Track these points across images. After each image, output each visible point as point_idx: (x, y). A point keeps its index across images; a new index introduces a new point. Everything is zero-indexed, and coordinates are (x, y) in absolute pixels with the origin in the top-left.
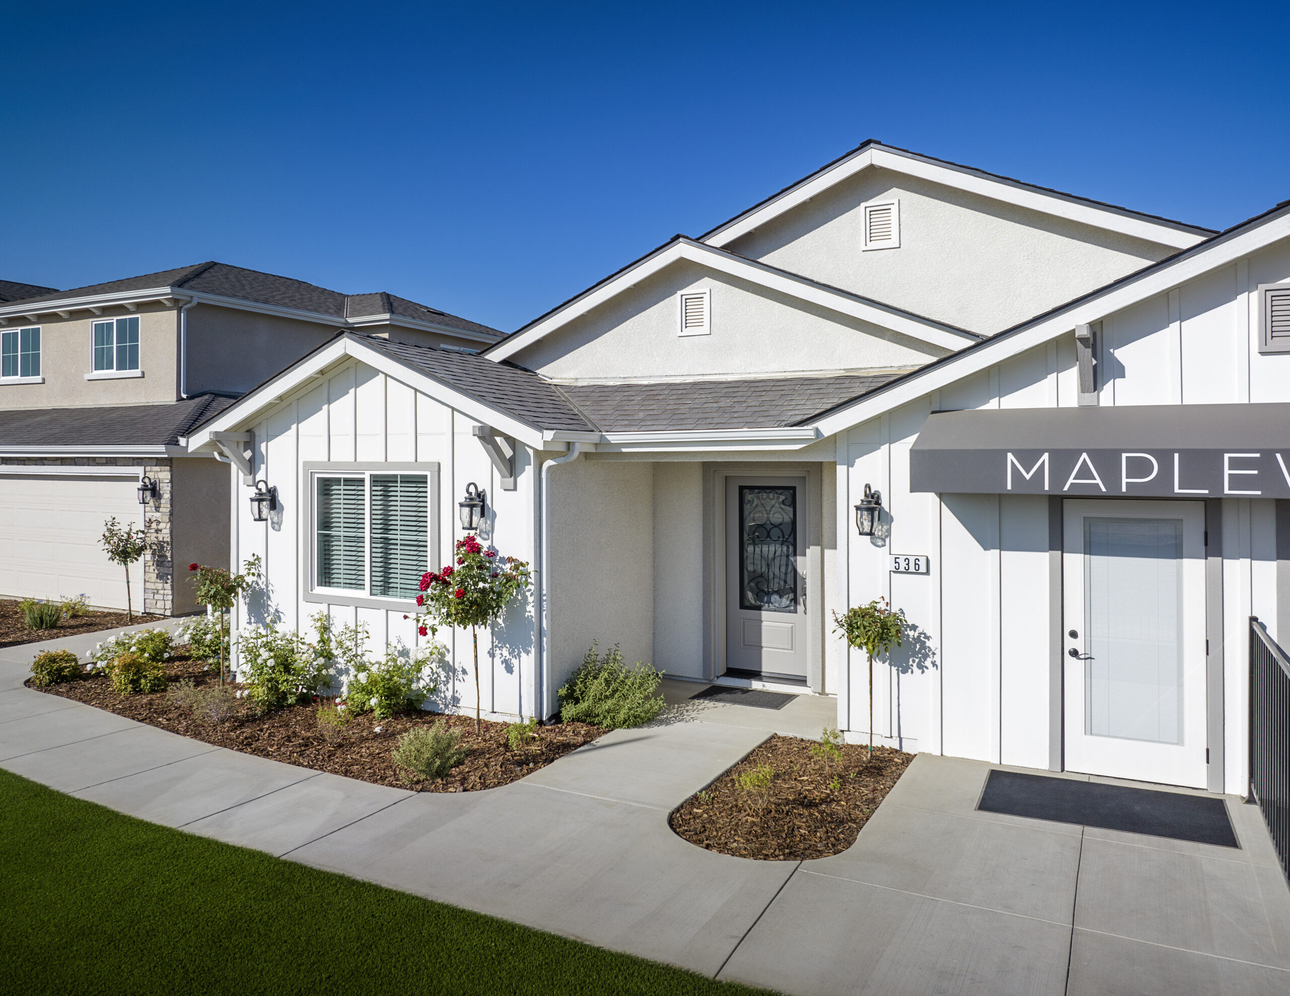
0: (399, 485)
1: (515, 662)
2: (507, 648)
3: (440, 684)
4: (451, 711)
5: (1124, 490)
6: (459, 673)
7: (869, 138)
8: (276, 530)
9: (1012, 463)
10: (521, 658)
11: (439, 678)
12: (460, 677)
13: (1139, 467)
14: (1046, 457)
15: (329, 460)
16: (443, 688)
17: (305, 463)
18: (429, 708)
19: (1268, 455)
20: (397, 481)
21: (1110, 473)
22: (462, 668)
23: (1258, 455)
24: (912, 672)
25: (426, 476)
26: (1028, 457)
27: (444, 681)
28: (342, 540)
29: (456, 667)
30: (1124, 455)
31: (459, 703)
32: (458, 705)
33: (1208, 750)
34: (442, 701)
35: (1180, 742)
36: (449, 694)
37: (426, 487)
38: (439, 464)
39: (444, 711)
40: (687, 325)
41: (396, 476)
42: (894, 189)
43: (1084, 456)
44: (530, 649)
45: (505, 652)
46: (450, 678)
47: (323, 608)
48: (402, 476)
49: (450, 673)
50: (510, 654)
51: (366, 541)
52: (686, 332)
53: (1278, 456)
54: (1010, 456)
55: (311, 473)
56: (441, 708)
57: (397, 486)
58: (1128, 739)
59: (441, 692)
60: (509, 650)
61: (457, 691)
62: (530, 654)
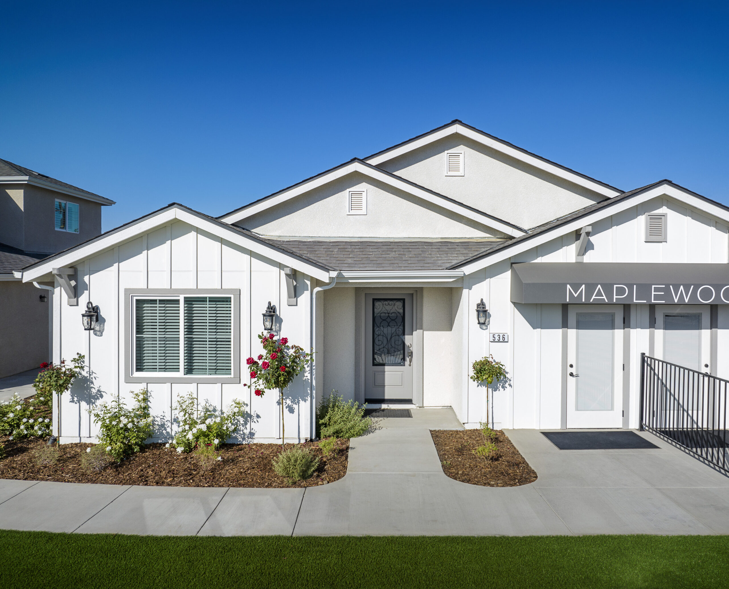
0: (208, 303)
1: (295, 406)
2: (289, 399)
3: (240, 426)
4: (247, 441)
5: (615, 301)
6: (254, 418)
7: (456, 119)
8: (98, 336)
9: (569, 289)
10: (300, 404)
11: (238, 423)
12: (255, 420)
13: (620, 291)
14: (583, 286)
15: (148, 288)
16: (242, 428)
17: (126, 290)
18: (231, 441)
19: (668, 286)
20: (207, 301)
21: (609, 295)
22: (257, 414)
23: (664, 286)
24: (499, 390)
25: (230, 298)
26: (576, 287)
27: (243, 424)
28: (158, 340)
29: (252, 414)
30: (615, 286)
31: (254, 436)
32: (253, 437)
33: (623, 411)
34: (241, 436)
35: (612, 409)
36: (247, 432)
37: (231, 304)
38: (240, 290)
39: (242, 442)
40: (352, 208)
41: (206, 298)
42: (462, 146)
43: (599, 286)
44: (307, 398)
45: (289, 402)
46: (248, 422)
47: (143, 386)
48: (209, 298)
49: (249, 419)
50: (292, 402)
51: (180, 340)
52: (352, 212)
53: (671, 286)
54: (568, 286)
55: (132, 296)
56: (240, 441)
57: (207, 304)
58: (592, 410)
59: (240, 431)
60: (291, 400)
61: (252, 429)
62: (307, 401)
